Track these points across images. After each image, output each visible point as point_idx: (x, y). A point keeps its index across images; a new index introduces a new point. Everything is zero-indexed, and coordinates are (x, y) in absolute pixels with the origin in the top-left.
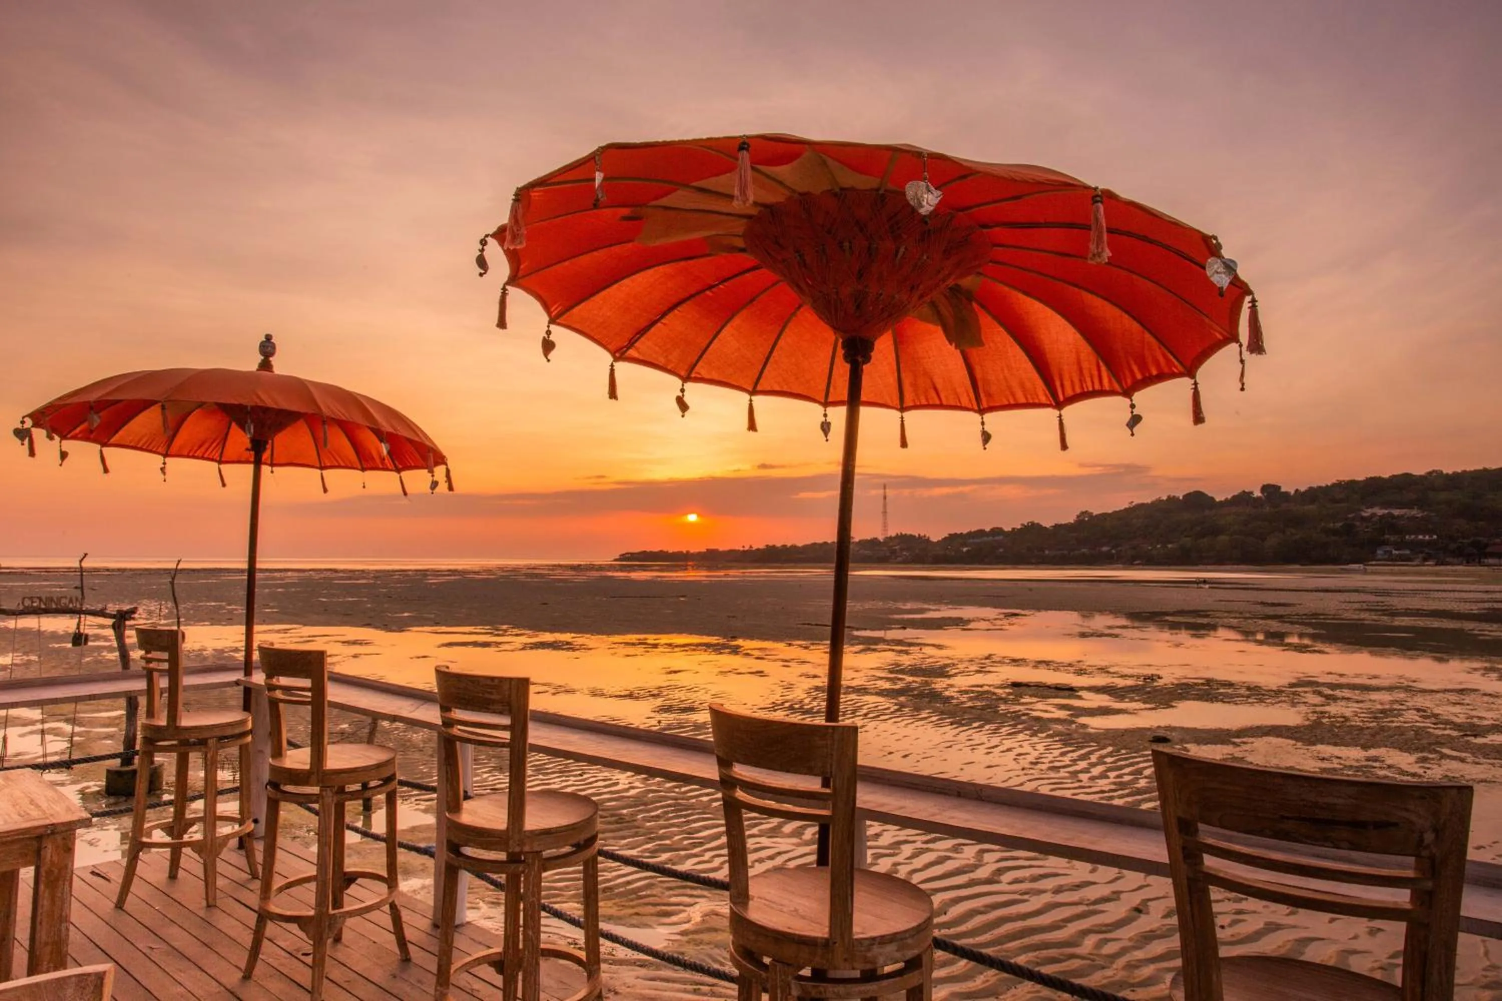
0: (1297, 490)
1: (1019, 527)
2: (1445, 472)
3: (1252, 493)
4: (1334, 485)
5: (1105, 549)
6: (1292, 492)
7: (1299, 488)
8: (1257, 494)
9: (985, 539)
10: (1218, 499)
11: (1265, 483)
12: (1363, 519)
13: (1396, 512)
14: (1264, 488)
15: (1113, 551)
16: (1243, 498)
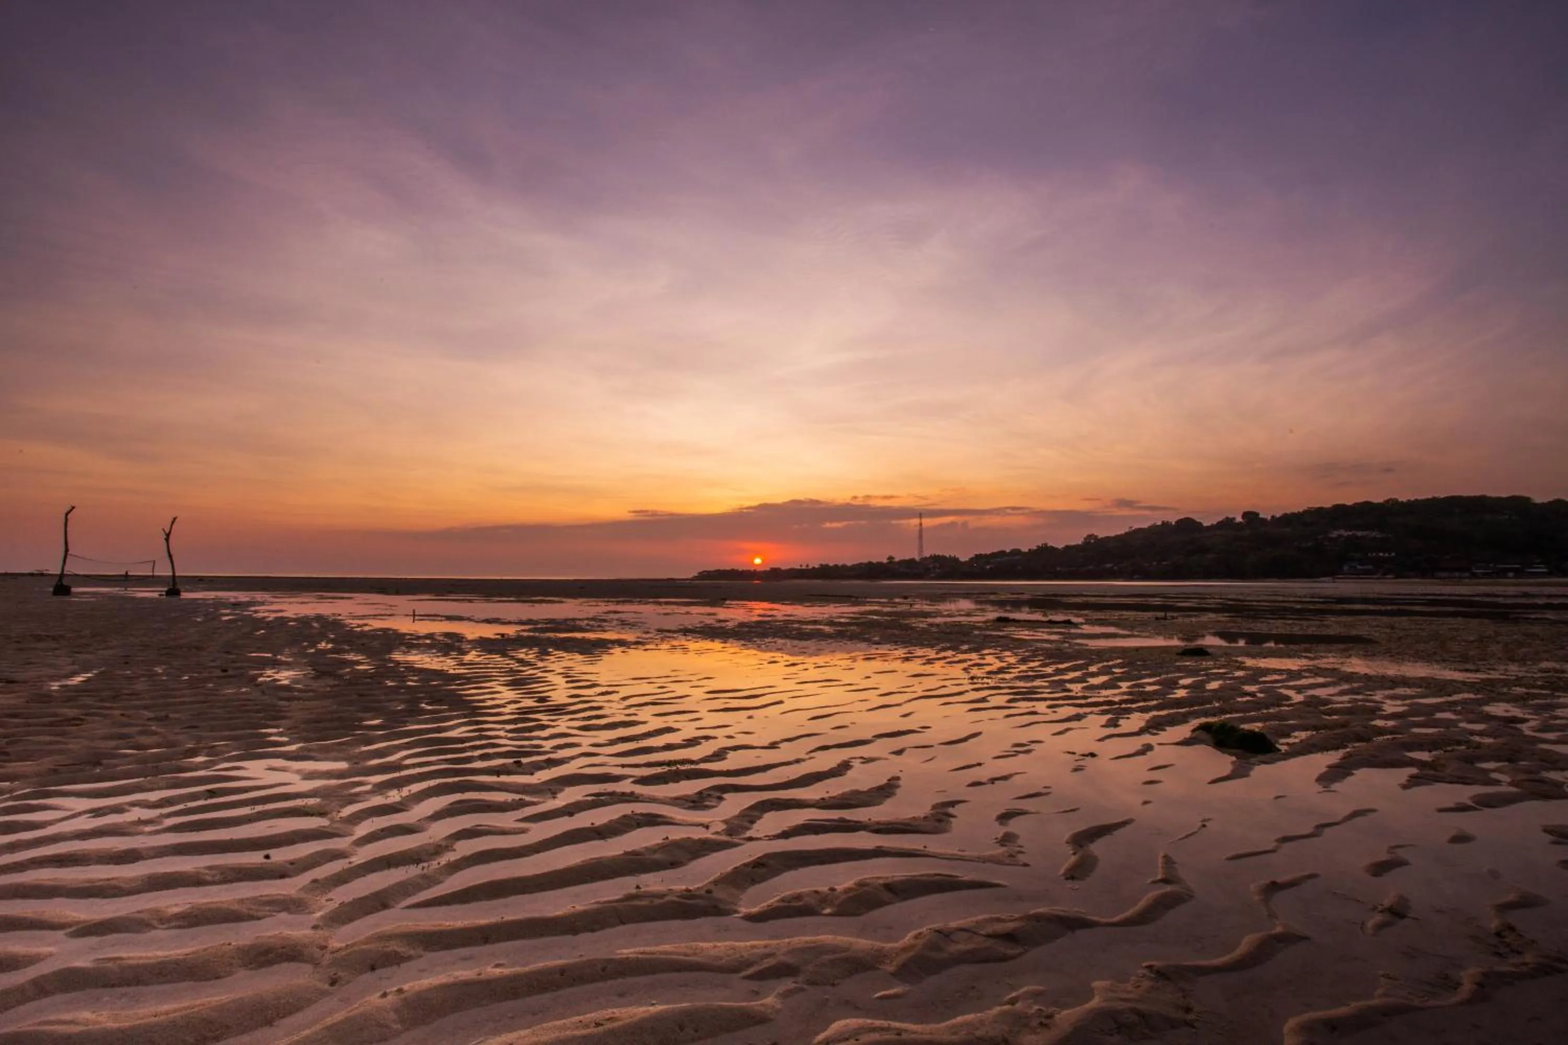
0: (1273, 517)
1: (1035, 548)
2: (1400, 500)
3: (1234, 519)
4: (1305, 512)
5: (1108, 566)
6: (1269, 518)
7: (1275, 514)
8: (1239, 519)
9: (1006, 558)
10: (1205, 525)
11: (1246, 510)
12: (1331, 539)
13: (1359, 534)
14: (1246, 515)
15: (1115, 568)
16: (1227, 523)
